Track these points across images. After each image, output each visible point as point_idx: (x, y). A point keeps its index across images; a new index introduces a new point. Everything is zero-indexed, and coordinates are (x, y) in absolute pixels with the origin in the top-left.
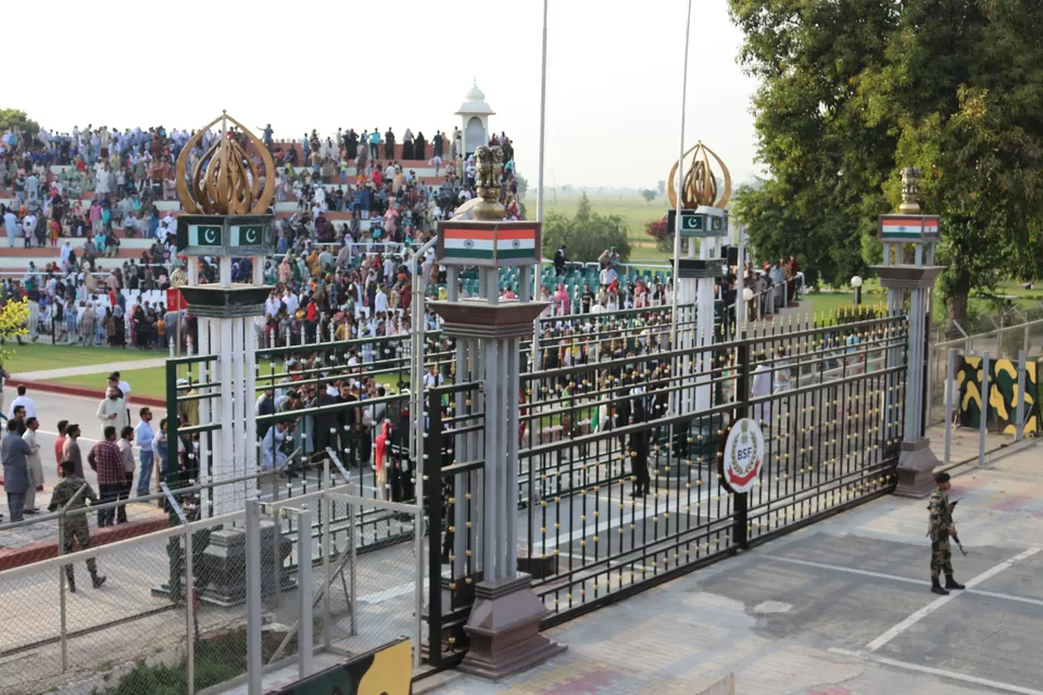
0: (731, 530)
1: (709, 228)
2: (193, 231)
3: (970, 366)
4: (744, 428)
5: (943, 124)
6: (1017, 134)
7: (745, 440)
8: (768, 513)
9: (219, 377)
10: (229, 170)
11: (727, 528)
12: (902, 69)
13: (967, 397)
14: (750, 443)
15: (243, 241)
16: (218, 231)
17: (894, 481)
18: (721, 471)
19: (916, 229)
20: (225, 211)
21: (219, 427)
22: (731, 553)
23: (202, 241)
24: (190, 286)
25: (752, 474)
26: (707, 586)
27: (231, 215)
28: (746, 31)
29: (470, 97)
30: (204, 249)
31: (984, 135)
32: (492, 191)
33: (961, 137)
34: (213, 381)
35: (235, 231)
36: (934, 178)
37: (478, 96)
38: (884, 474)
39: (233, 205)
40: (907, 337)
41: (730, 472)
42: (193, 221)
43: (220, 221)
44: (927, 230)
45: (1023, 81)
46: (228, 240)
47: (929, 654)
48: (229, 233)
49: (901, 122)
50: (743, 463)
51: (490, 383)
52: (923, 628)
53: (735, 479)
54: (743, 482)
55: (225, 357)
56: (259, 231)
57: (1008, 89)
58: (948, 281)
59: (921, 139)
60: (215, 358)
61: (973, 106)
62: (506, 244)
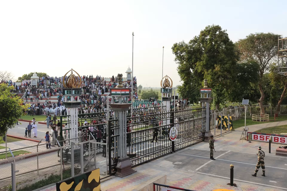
0: (171, 148)
1: (168, 91)
2: (66, 91)
3: (220, 117)
4: (173, 129)
5: (212, 71)
6: (226, 73)
7: (174, 131)
8: (179, 145)
9: (71, 120)
10: (72, 80)
11: (170, 148)
12: (204, 61)
13: (219, 123)
14: (175, 132)
15: (75, 93)
16: (70, 91)
17: (204, 139)
18: (169, 137)
19: (207, 91)
20: (72, 88)
21: (71, 129)
22: (171, 153)
23: (67, 93)
24: (65, 102)
25: (175, 137)
26: (166, 159)
27: (73, 88)
28: (176, 55)
29: (128, 69)
30: (68, 95)
31: (219, 73)
32: (121, 82)
33: (216, 74)
35: (74, 91)
36: (211, 81)
38: (202, 137)
39: (73, 85)
40: (206, 112)
41: (171, 137)
42: (66, 89)
43: (71, 89)
44: (209, 91)
45: (226, 63)
46: (72, 93)
47: (207, 171)
48: (72, 92)
49: (204, 71)
50: (173, 135)
51: (120, 119)
52: (206, 166)
53: (172, 138)
54: (173, 139)
55: (72, 116)
56: (78, 91)
57: (224, 65)
58: (216, 102)
59: (208, 74)
60: (70, 116)
61: (217, 68)
62: (123, 92)
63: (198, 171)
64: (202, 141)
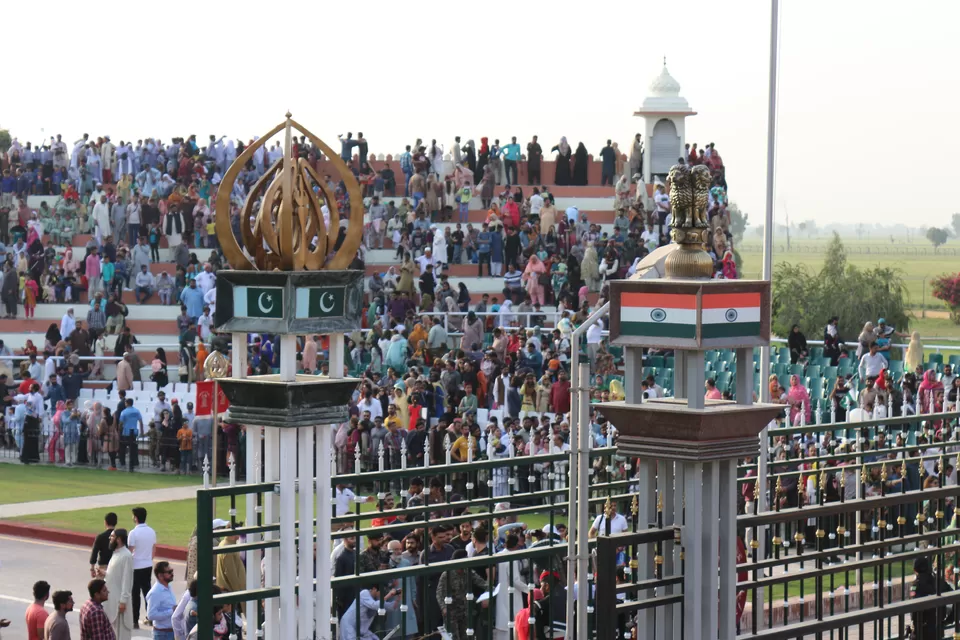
2: (240, 295)
9: (276, 516)
10: (295, 204)
15: (314, 310)
16: (277, 295)
20: (289, 266)
21: (275, 593)
23: (253, 311)
24: (236, 377)
27: (298, 270)
30: (257, 323)
32: (695, 234)
34: (267, 522)
35: (303, 295)
37: (669, 87)
39: (301, 255)
42: (240, 280)
43: (281, 280)
46: (292, 309)
48: (294, 298)
51: (692, 531)
55: (287, 485)
56: (339, 294)
60: (270, 487)
62: (715, 316)
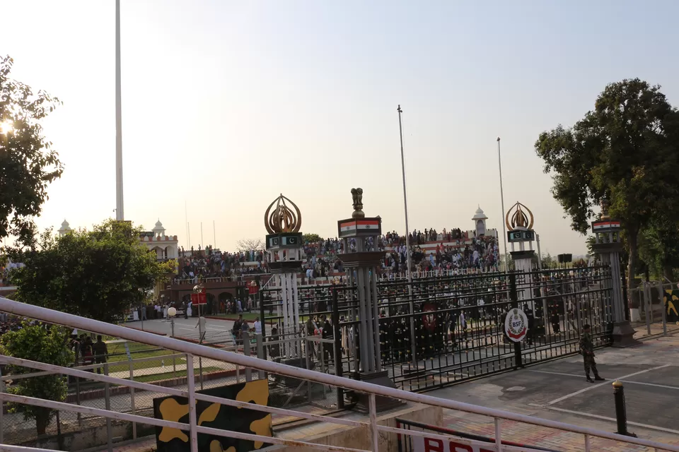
0: (514, 359)
1: (524, 237)
2: (271, 240)
3: (668, 294)
4: (515, 312)
5: (627, 184)
6: (662, 183)
7: (516, 318)
8: (535, 352)
11: (511, 357)
12: (608, 163)
13: (669, 309)
14: (519, 320)
15: (288, 243)
16: (278, 239)
17: (612, 340)
18: (504, 332)
19: (608, 226)
22: (515, 369)
25: (523, 333)
26: (492, 382)
27: (283, 232)
29: (477, 212)
30: (274, 247)
31: (645, 185)
33: (637, 187)
35: (284, 239)
36: (626, 206)
37: (480, 211)
38: (605, 337)
40: (611, 275)
41: (509, 332)
42: (270, 237)
43: (277, 235)
44: (613, 226)
45: (663, 161)
46: (281, 242)
47: (576, 405)
49: (609, 185)
50: (517, 329)
52: (583, 395)
53: (512, 335)
54: (517, 337)
56: (295, 238)
57: (657, 165)
59: (618, 190)
61: (639, 174)
62: (362, 227)
63: (556, 405)
64: (607, 346)
